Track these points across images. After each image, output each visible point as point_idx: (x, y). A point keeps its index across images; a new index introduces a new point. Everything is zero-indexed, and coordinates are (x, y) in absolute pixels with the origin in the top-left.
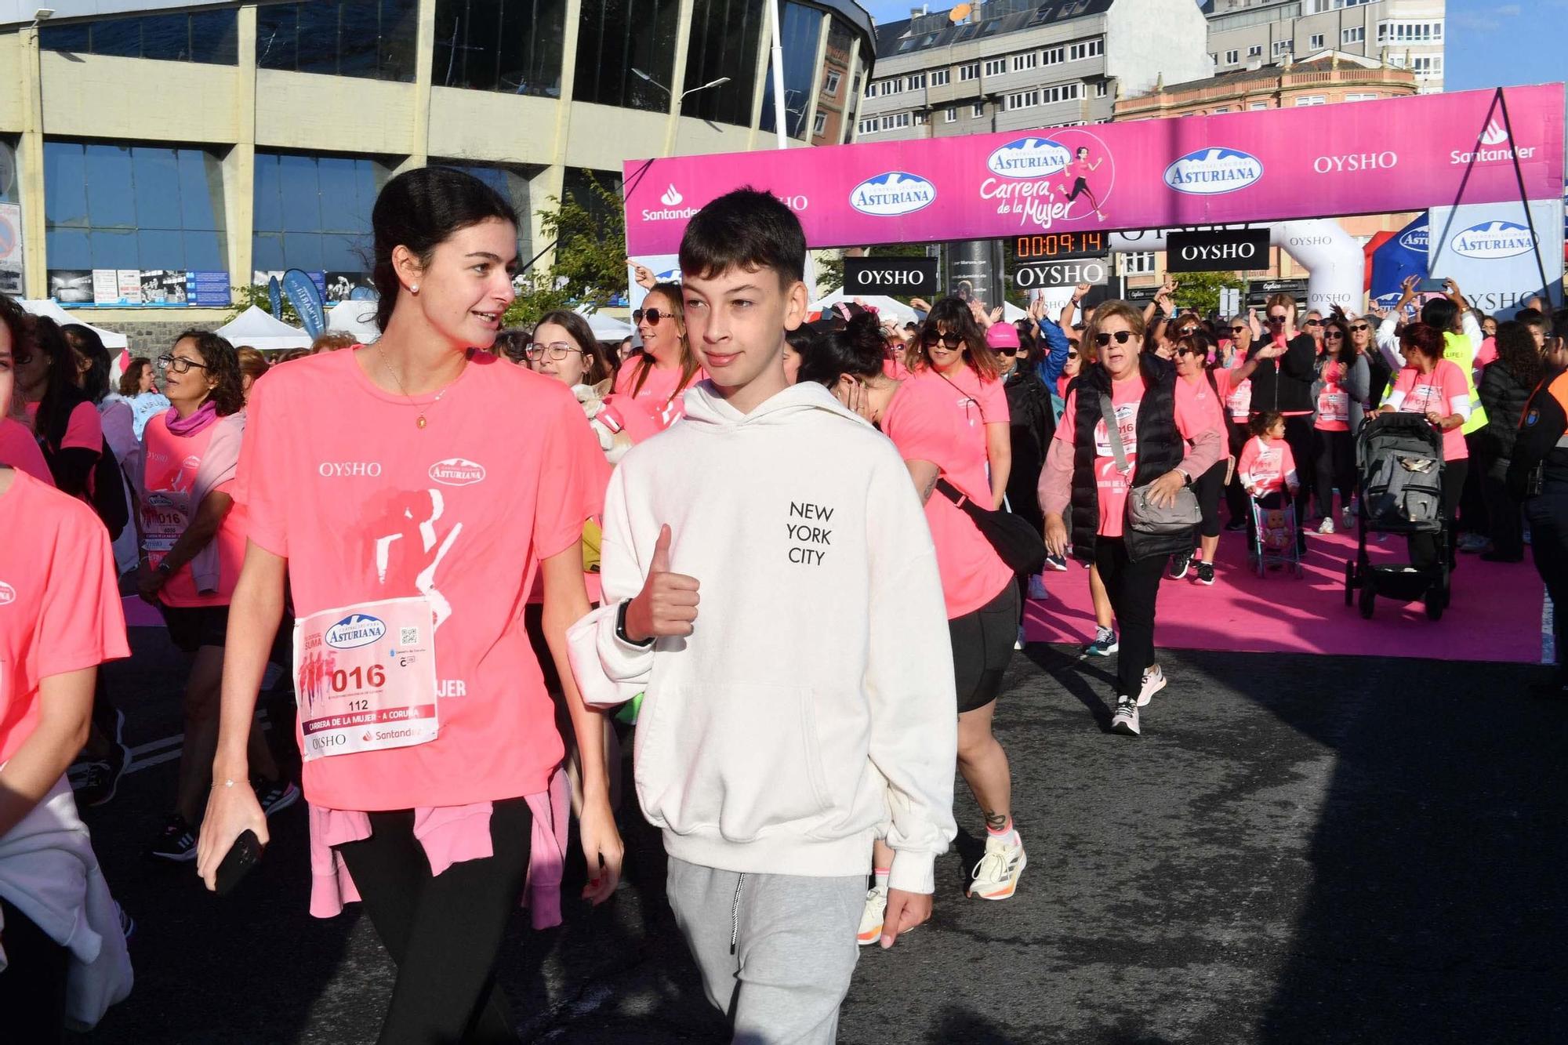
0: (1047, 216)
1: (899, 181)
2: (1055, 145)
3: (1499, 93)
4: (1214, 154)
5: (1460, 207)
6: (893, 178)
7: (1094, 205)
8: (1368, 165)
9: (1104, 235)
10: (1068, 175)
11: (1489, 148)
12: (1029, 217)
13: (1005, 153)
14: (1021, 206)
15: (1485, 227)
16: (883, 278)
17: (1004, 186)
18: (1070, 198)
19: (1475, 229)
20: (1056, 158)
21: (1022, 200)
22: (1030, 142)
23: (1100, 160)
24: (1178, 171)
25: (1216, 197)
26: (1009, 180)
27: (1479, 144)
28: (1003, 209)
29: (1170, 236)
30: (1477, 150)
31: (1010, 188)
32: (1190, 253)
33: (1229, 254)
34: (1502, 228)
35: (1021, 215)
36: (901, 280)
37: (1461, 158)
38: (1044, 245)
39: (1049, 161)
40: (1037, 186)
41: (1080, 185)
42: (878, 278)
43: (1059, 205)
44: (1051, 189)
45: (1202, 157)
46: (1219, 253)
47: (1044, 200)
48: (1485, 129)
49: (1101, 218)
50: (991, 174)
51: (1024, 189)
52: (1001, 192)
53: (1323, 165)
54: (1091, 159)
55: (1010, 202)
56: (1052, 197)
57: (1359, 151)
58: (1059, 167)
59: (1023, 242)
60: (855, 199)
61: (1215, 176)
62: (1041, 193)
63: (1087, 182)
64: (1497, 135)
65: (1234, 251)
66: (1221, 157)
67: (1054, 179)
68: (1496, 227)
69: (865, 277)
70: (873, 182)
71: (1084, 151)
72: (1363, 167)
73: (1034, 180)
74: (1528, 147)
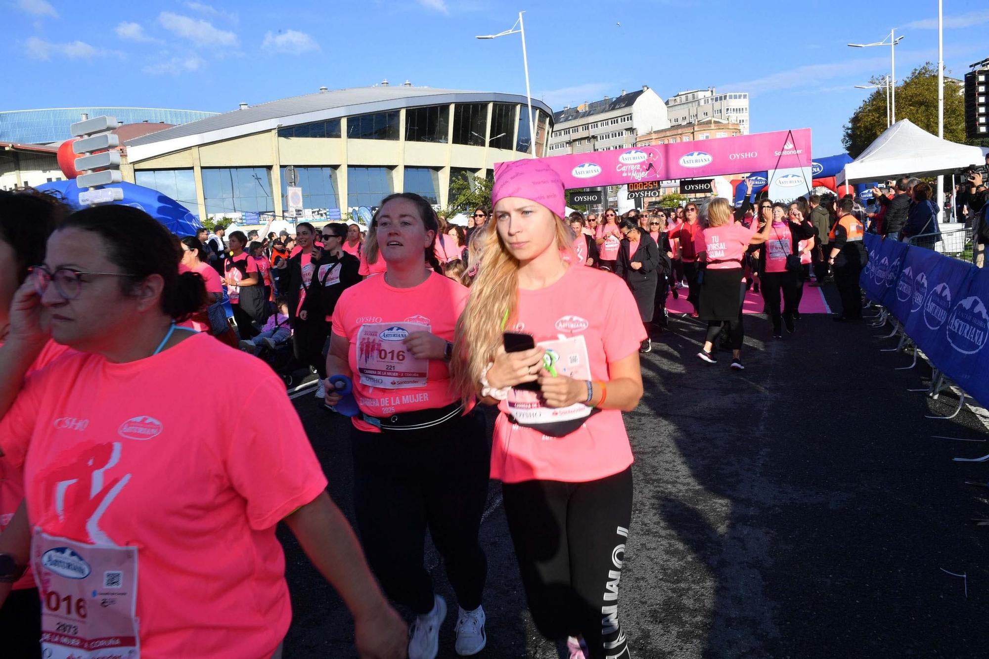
0: (640, 176)
1: (589, 166)
2: (642, 152)
3: (790, 131)
4: (696, 154)
5: (777, 170)
6: (587, 165)
7: (656, 172)
8: (748, 156)
9: (659, 182)
10: (646, 162)
11: (787, 150)
12: (634, 177)
13: (624, 155)
14: (630, 173)
15: (787, 176)
16: (583, 199)
17: (624, 167)
18: (648, 170)
19: (783, 177)
20: (642, 157)
21: (631, 171)
22: (633, 152)
23: (657, 157)
24: (684, 160)
25: (697, 169)
26: (626, 165)
27: (783, 148)
28: (624, 175)
29: (681, 182)
30: (782, 151)
31: (627, 167)
32: (688, 188)
33: (701, 188)
34: (792, 177)
35: (631, 176)
36: (589, 199)
37: (778, 154)
38: (638, 186)
39: (640, 157)
40: (636, 166)
41: (651, 165)
42: (582, 199)
43: (644, 172)
44: (641, 167)
45: (692, 155)
46: (698, 187)
47: (638, 171)
48: (785, 144)
49: (658, 176)
50: (620, 163)
51: (632, 167)
52: (624, 169)
53: (733, 157)
54: (654, 157)
55: (627, 172)
56: (641, 170)
57: (745, 152)
58: (643, 160)
59: (631, 185)
60: (574, 173)
61: (696, 161)
62: (637, 169)
63: (653, 165)
64: (789, 146)
65: (703, 186)
66: (698, 155)
67: (642, 164)
68: (790, 176)
69: (577, 199)
70: (580, 167)
71: (652, 154)
72: (746, 157)
73: (635, 164)
74: (800, 149)
